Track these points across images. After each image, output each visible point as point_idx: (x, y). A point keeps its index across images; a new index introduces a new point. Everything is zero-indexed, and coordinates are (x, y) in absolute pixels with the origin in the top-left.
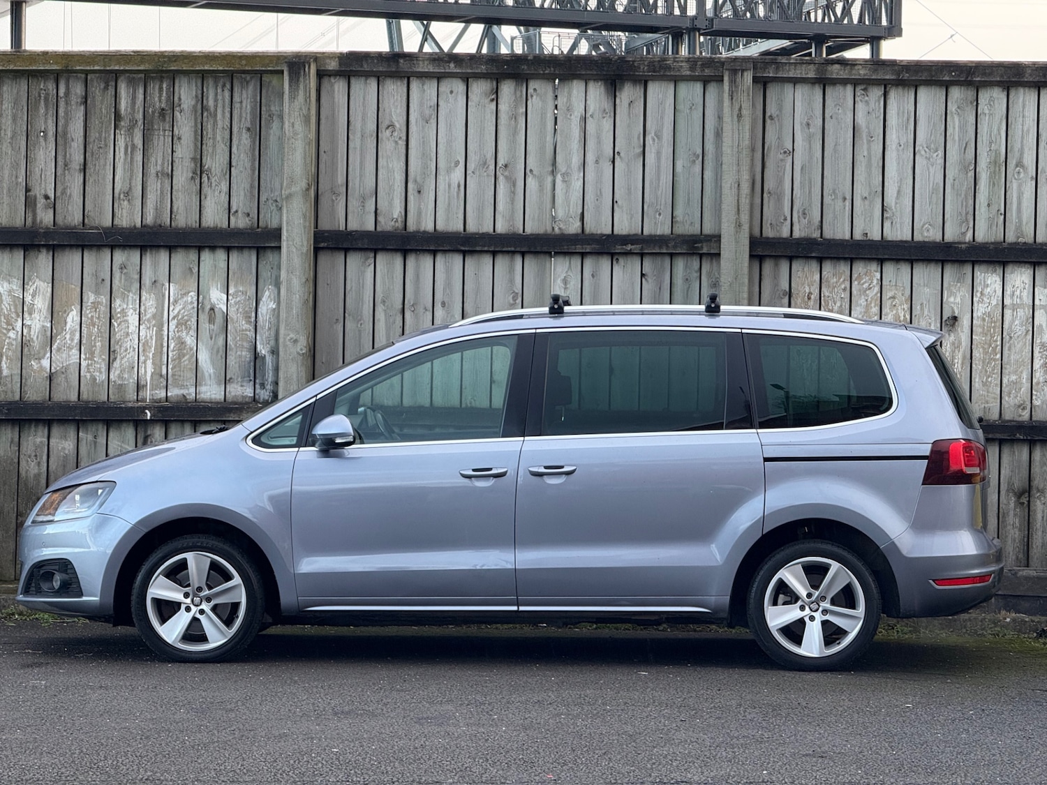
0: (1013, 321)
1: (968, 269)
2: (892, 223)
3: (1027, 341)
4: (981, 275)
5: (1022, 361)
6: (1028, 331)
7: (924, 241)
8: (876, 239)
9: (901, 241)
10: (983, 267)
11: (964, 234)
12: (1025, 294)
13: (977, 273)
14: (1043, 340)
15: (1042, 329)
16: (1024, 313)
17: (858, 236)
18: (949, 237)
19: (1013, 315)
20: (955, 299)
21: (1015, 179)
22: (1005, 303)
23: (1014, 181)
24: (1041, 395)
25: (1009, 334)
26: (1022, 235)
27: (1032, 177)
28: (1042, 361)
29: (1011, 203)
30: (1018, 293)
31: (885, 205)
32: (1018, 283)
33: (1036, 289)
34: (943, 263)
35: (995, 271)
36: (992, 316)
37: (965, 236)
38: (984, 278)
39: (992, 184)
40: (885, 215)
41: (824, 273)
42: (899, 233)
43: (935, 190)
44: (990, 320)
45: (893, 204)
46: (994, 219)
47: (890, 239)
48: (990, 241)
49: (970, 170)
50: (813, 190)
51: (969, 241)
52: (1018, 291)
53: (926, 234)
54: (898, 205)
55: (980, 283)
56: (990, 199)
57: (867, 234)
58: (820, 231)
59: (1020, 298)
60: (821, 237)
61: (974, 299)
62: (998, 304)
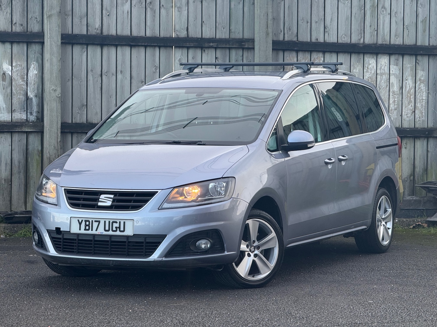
0: (381, 81)
1: (361, 56)
2: (328, 34)
3: (387, 90)
4: (367, 59)
5: (385, 99)
6: (387, 86)
7: (342, 43)
8: (322, 42)
9: (333, 43)
10: (368, 55)
11: (360, 40)
12: (386, 68)
13: (366, 58)
14: (394, 90)
15: (393, 85)
16: (385, 77)
17: (314, 40)
18: (353, 41)
19: (381, 78)
20: (356, 70)
21: (382, 14)
22: (378, 72)
23: (381, 15)
24: (393, 115)
25: (379, 87)
26: (385, 40)
27: (389, 14)
28: (393, 99)
29: (380, 25)
30: (383, 68)
31: (325, 25)
32: (383, 63)
33: (391, 66)
34: (351, 53)
35: (373, 57)
36: (372, 78)
37: (360, 41)
38: (369, 61)
39: (372, 16)
40: (325, 30)
41: (299, 58)
42: (332, 39)
43: (347, 19)
44: (371, 80)
45: (329, 25)
46: (373, 32)
47: (327, 41)
48: (371, 43)
49: (362, 10)
50: (293, 18)
51: (362, 43)
52: (383, 67)
53: (343, 39)
54: (331, 26)
55: (367, 63)
56: (371, 23)
57: (317, 39)
58: (297, 37)
59: (384, 70)
60: (297, 40)
61: (364, 70)
62: (374, 73)
